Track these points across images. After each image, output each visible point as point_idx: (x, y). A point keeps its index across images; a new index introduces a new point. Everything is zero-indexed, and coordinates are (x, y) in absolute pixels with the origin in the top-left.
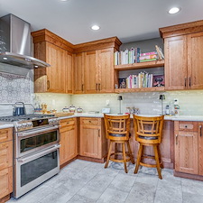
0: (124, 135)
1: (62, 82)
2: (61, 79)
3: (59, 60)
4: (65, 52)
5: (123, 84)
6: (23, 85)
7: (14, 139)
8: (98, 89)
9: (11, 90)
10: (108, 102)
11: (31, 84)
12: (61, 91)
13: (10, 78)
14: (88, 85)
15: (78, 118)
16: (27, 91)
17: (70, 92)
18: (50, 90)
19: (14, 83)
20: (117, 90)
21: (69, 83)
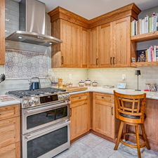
0: (138, 117)
1: (76, 57)
2: (76, 54)
3: (74, 36)
4: (80, 29)
5: (142, 57)
6: (41, 61)
7: (21, 115)
8: (113, 63)
9: (30, 66)
10: (123, 76)
11: (49, 60)
12: (76, 66)
13: (30, 55)
14: (102, 60)
15: (91, 93)
16: (45, 66)
17: (85, 66)
18: (64, 65)
19: (33, 60)
20: (134, 63)
21: (84, 57)
